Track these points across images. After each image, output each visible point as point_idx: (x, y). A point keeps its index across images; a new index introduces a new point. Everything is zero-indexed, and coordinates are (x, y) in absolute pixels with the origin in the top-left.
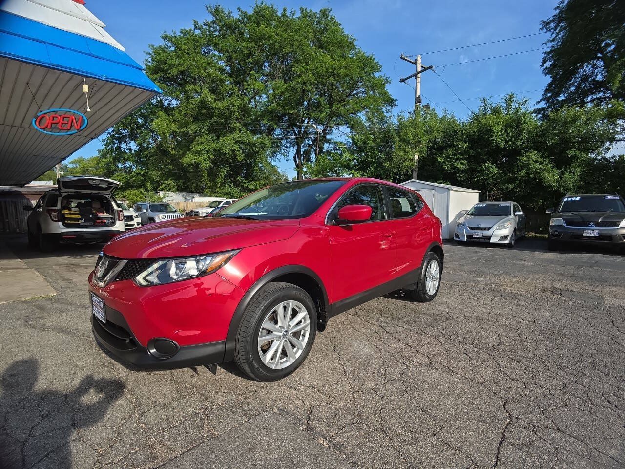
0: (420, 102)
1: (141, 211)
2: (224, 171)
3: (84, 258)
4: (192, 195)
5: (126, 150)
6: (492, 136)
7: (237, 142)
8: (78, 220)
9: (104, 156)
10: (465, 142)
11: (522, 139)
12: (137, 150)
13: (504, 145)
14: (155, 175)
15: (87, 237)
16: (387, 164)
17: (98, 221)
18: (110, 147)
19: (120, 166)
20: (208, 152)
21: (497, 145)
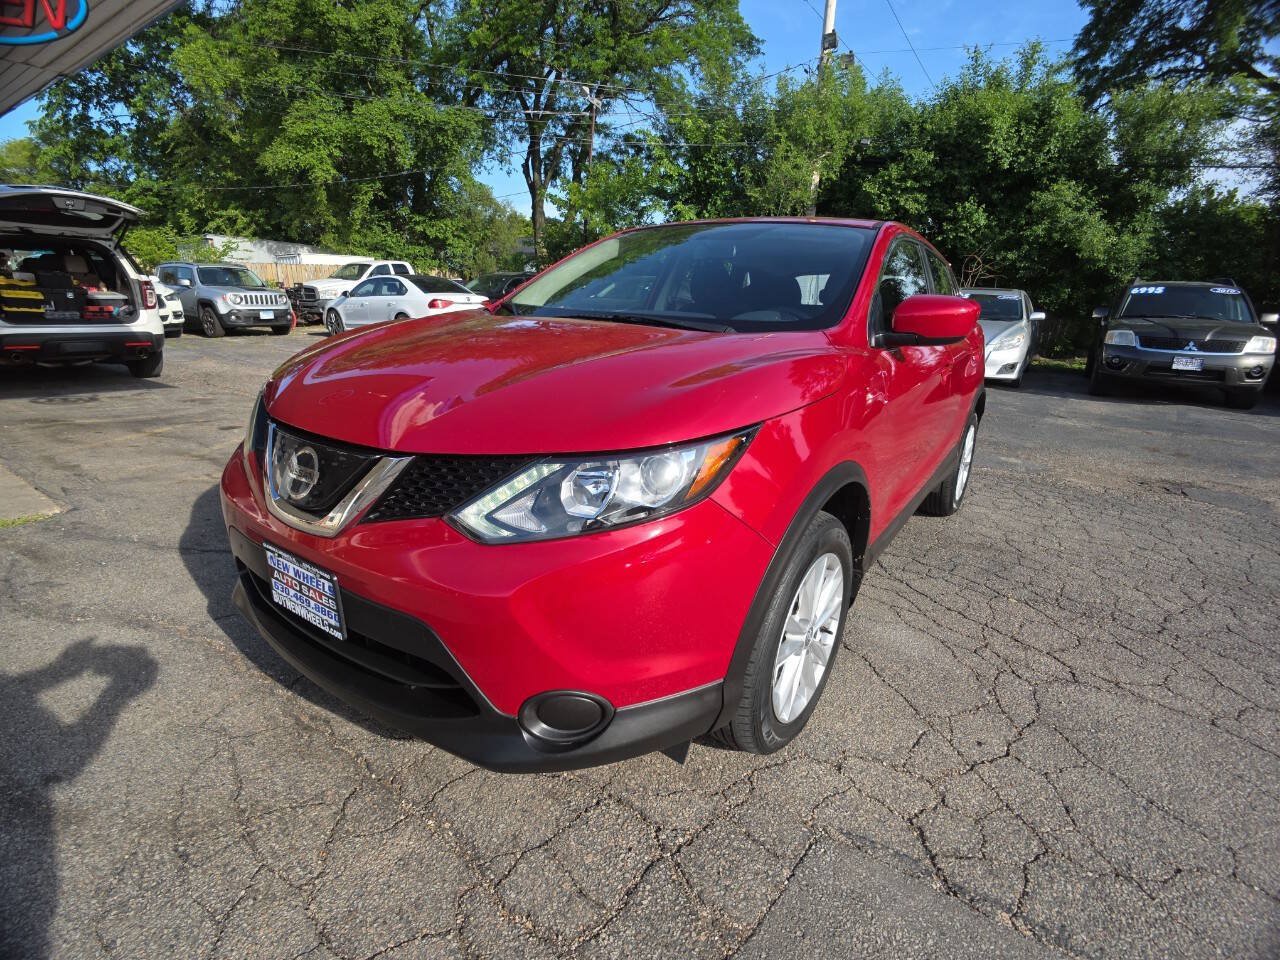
0: (835, 47)
1: (176, 284)
2: (368, 192)
3: (75, 402)
4: (292, 248)
5: (104, 127)
6: (987, 141)
7: (397, 118)
8: (36, 303)
9: (46, 138)
10: (929, 151)
11: (1049, 151)
12: (133, 127)
13: (1010, 164)
14: (193, 195)
15: (69, 347)
16: (755, 192)
17: (91, 308)
18: (58, 115)
19: (93, 167)
20: (328, 140)
21: (995, 162)
